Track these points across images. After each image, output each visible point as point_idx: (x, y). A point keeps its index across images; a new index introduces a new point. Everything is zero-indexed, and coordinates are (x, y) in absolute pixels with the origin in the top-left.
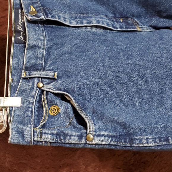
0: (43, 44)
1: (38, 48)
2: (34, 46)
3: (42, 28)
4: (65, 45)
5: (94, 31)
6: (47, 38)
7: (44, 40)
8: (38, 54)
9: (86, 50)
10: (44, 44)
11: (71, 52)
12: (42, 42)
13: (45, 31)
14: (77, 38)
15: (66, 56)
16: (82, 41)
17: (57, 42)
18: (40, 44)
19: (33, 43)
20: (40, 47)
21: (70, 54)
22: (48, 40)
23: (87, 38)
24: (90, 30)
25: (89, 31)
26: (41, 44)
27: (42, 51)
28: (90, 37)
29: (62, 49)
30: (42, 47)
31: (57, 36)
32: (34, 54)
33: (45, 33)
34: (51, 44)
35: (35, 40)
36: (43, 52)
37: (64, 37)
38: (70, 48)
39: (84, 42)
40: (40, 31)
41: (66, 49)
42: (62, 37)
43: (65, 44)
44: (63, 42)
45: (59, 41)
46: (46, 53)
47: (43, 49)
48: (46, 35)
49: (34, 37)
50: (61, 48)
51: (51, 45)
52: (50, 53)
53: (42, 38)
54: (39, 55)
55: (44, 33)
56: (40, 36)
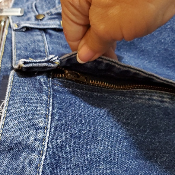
0: (40, 138)
1: (27, 151)
2: (16, 144)
3: (47, 94)
4: (99, 138)
5: (168, 107)
6: (56, 123)
7: (44, 129)
8: (23, 167)
9: (151, 152)
10: (44, 137)
11: (114, 159)
12: (40, 133)
13: (55, 102)
14: (129, 121)
15: (99, 170)
16: (141, 128)
17: (79, 131)
18: (32, 139)
19: (12, 138)
20: (32, 149)
21: (110, 162)
22: (57, 128)
23: (153, 122)
24: (159, 103)
25: (156, 106)
26: (35, 140)
27: (36, 156)
28: (157, 120)
29: (91, 150)
30: (38, 146)
31: (81, 116)
32: (15, 167)
33: (53, 109)
34: (62, 137)
35: (21, 130)
36: (40, 159)
37: (97, 119)
38: (112, 146)
39: (145, 131)
40: (42, 103)
41: (100, 148)
42: (92, 119)
43: (98, 135)
44: (95, 131)
45: (84, 130)
46: (48, 161)
47: (40, 152)
48: (52, 114)
49: (19, 122)
50: (89, 147)
51: (64, 139)
52: (58, 160)
53: (41, 123)
54: (27, 168)
55: (51, 109)
56: (36, 117)
